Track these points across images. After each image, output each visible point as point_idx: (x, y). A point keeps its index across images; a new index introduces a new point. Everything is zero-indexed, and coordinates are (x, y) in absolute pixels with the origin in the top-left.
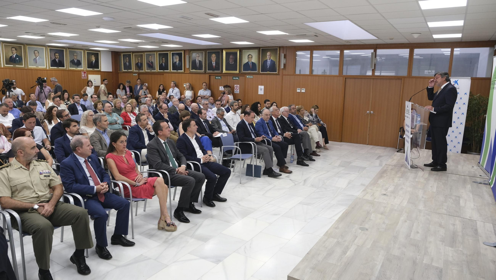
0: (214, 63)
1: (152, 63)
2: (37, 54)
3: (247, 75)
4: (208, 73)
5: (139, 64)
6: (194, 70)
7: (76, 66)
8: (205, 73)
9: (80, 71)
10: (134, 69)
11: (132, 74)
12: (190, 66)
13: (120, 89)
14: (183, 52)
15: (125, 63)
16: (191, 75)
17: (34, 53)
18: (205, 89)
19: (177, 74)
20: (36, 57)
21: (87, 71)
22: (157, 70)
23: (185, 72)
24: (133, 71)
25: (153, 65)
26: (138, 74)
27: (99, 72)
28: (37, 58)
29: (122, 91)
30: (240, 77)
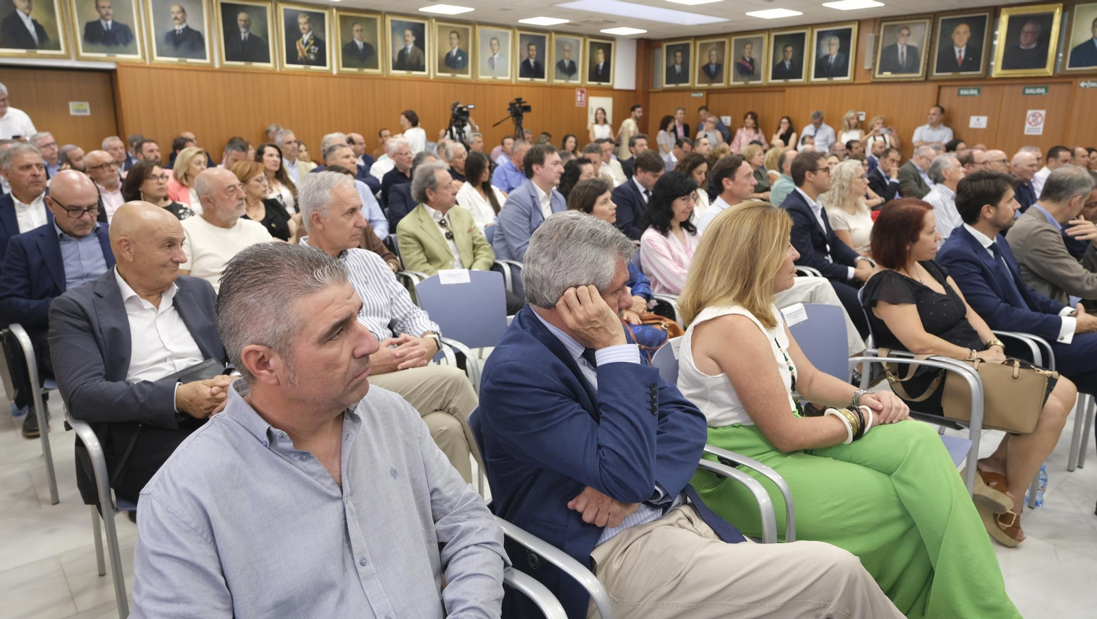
0: (960, 51)
1: (752, 61)
2: (496, 47)
3: (1079, 80)
4: (936, 81)
5: (713, 68)
6: (887, 74)
7: (566, 76)
8: (927, 79)
9: (574, 88)
10: (695, 80)
11: (687, 94)
12: (874, 64)
13: (665, 130)
14: (855, 28)
15: (671, 65)
16: (874, 87)
17: (491, 44)
18: (934, 125)
19: (827, 88)
20: (494, 54)
21: (588, 88)
22: (766, 77)
23: (857, 82)
24: (694, 84)
25: (753, 68)
26: (705, 93)
27: (610, 91)
28: (496, 56)
29: (670, 136)
30: (1051, 87)
